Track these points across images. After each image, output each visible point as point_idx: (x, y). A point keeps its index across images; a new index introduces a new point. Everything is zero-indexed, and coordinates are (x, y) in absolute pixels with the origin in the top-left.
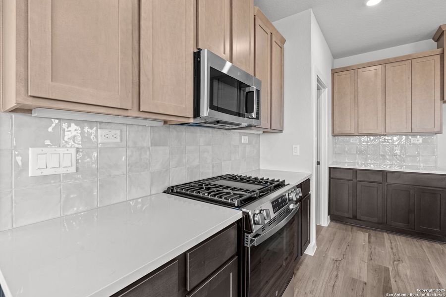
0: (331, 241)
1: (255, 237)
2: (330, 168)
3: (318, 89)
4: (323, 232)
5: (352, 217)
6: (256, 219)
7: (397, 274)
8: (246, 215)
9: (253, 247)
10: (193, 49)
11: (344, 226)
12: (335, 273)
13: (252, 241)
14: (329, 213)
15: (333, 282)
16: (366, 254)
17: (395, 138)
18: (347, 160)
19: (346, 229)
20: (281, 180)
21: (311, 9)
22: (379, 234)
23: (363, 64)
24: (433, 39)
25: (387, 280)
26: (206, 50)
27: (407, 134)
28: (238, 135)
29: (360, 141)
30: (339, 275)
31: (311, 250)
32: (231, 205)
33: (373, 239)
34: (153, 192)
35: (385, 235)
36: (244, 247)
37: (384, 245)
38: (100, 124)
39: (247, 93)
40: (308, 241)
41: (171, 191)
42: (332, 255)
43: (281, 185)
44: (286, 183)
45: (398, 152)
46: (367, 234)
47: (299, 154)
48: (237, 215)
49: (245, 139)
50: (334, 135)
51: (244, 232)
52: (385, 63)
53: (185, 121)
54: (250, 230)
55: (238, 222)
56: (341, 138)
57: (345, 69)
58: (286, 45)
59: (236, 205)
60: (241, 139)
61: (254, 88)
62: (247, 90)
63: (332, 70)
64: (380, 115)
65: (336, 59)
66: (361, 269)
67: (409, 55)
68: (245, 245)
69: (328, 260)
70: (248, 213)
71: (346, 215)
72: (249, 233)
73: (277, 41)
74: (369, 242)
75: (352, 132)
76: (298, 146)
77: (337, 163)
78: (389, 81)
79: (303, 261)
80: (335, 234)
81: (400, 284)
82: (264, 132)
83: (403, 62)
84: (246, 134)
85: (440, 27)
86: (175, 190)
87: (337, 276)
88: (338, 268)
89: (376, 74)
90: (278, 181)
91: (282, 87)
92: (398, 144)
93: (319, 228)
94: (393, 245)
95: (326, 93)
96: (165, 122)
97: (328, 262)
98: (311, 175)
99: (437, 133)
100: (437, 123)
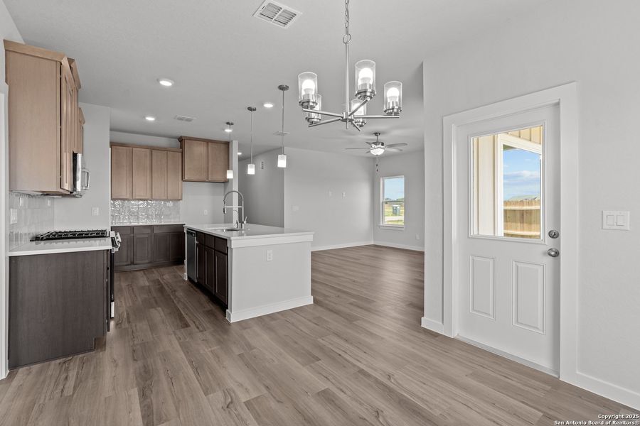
5: (129, 263)
7: (164, 279)
16: (145, 278)
17: (158, 203)
19: (126, 274)
21: (109, 108)
22: (149, 270)
23: (136, 145)
24: (179, 141)
27: (165, 200)
28: (47, 199)
33: (146, 273)
35: (154, 269)
37: (154, 273)
46: (142, 272)
47: (97, 214)
50: (113, 199)
52: (152, 148)
56: (118, 202)
57: (122, 145)
64: (148, 185)
66: (144, 283)
67: (166, 148)
75: (128, 197)
76: (98, 209)
78: (154, 162)
80: (120, 277)
83: (163, 151)
85: (181, 137)
89: (146, 155)
92: (159, 207)
94: (159, 271)
99: (180, 200)
100: (180, 194)
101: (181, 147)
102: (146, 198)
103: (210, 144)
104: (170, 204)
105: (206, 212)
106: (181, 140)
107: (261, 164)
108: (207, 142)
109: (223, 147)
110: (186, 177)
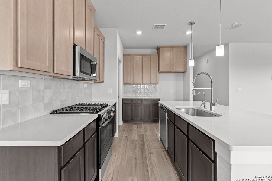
0: (124, 130)
1: (103, 123)
2: (123, 99)
3: (119, 63)
4: (120, 128)
5: (131, 119)
6: (103, 116)
7: (146, 135)
8: (100, 116)
9: (102, 127)
10: (72, 45)
11: (128, 124)
12: (126, 141)
13: (102, 125)
14: (123, 120)
15: (126, 144)
16: (137, 131)
17: (146, 86)
18: (129, 96)
19: (129, 125)
20: (107, 104)
21: (117, 28)
22: (141, 124)
23: (135, 54)
24: (156, 49)
25: (143, 138)
26: (79, 46)
27: (149, 84)
28: (83, 83)
29: (134, 86)
30: (128, 141)
31: (117, 135)
32: (93, 113)
33: (138, 126)
34: (45, 114)
35: (143, 124)
36: (99, 128)
37: (142, 128)
38: (20, 77)
39: (92, 64)
40: (116, 131)
41: (55, 112)
42: (125, 135)
43: (107, 106)
44: (109, 105)
45: (146, 91)
46: (137, 125)
47: (111, 93)
48: (96, 116)
49: (86, 86)
50: (124, 84)
51: (99, 122)
52: (143, 55)
53: (69, 77)
54: (101, 121)
55: (97, 119)
56: (127, 85)
57: (129, 55)
58: (105, 41)
59: (95, 113)
60: (84, 86)
61: (95, 63)
62: (92, 63)
63: (123, 54)
64: (141, 76)
65: (125, 49)
66: (135, 136)
67: (150, 54)
68: (99, 127)
69: (124, 137)
70: (100, 115)
71: (129, 119)
72: (101, 122)
73: (102, 39)
74: (137, 128)
75: (131, 83)
76: (111, 89)
77: (125, 97)
78: (144, 62)
79: (114, 140)
80: (125, 127)
81: (147, 138)
82: (94, 82)
83: (148, 56)
84: (86, 83)
85: (158, 46)
86: (58, 112)
87: (127, 141)
88: (127, 139)
89: (140, 59)
90: (106, 104)
91: (103, 61)
92: (147, 88)
93: (119, 126)
94: (145, 126)
95: (122, 64)
96: (54, 77)
97: (124, 138)
98: (117, 102)
99: (157, 84)
100: (157, 81)
101: (158, 53)
102: (140, 83)
103: (174, 48)
104: (152, 86)
105: (172, 91)
106: (158, 49)
107: (206, 60)
108: (173, 47)
109: (183, 49)
110: (161, 71)
